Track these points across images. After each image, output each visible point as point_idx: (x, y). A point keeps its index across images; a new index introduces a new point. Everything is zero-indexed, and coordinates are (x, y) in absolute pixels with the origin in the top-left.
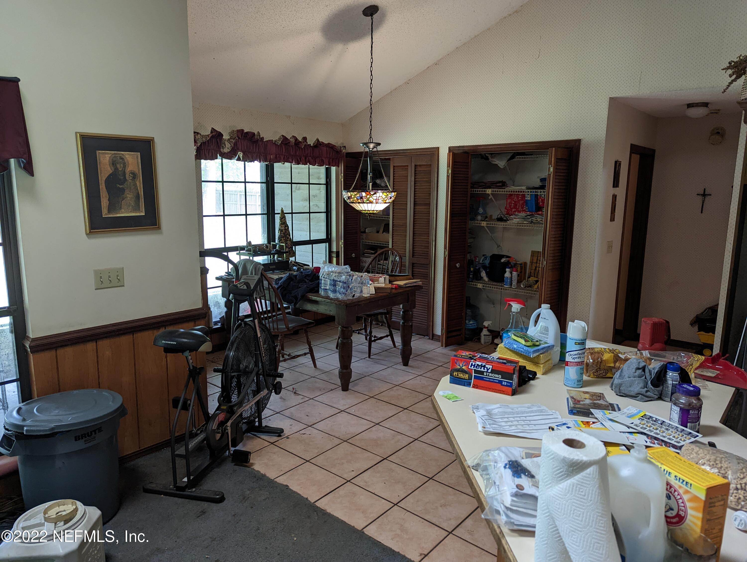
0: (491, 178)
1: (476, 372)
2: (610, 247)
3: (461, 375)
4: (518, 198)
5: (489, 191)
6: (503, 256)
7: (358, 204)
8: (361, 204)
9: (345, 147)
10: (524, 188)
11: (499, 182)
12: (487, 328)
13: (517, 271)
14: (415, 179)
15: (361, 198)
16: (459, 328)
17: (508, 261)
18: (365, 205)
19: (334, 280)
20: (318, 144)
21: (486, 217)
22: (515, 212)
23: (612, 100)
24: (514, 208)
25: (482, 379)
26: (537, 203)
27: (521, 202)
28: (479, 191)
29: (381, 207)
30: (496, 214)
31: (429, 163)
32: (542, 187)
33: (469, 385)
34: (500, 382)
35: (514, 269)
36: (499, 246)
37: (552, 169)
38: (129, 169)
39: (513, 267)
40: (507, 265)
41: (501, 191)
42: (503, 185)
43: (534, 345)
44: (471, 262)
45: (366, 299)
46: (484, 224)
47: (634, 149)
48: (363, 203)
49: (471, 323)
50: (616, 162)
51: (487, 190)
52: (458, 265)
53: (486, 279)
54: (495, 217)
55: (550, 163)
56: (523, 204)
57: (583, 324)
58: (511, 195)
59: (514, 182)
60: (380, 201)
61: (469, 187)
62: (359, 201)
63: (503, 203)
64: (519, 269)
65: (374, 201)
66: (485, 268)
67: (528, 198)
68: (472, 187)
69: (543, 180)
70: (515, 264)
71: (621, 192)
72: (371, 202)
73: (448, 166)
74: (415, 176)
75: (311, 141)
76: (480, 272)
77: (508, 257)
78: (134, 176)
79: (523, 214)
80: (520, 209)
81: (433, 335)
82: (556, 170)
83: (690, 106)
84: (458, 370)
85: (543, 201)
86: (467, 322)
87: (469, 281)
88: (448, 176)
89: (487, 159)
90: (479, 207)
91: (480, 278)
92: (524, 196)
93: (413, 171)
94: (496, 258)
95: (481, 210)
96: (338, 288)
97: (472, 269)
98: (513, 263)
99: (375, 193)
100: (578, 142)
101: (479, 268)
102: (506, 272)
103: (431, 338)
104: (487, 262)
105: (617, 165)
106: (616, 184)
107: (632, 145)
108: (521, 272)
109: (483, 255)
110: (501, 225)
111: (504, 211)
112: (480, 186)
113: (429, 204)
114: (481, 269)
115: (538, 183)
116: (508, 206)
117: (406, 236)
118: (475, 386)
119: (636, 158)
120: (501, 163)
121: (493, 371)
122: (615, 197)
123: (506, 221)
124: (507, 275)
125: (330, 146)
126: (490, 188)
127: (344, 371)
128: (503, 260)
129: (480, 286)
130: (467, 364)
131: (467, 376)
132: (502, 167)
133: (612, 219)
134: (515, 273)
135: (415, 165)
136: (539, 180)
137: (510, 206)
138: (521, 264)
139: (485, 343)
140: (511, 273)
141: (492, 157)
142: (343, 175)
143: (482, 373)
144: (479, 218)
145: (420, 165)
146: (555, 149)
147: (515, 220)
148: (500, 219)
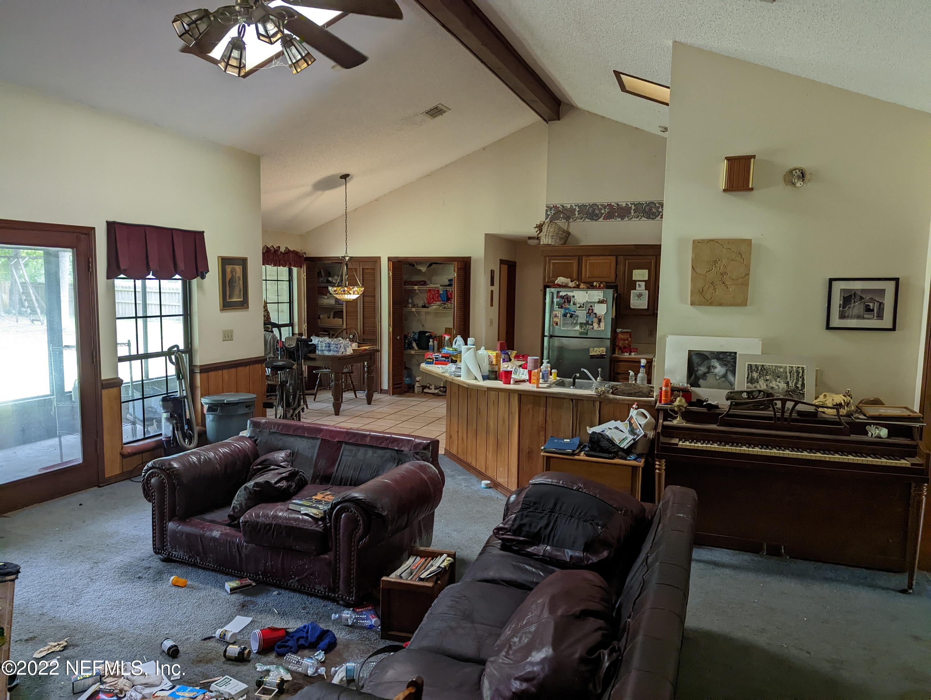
0: (416, 278)
1: (435, 358)
2: (491, 322)
3: (429, 360)
4: (435, 292)
5: (416, 287)
6: (427, 332)
7: (341, 295)
8: (343, 295)
9: (305, 253)
10: (439, 285)
11: (422, 281)
12: (419, 382)
13: (437, 341)
14: (363, 278)
15: (344, 291)
16: (401, 382)
17: (431, 335)
18: (346, 295)
19: (328, 343)
20: (288, 252)
21: (414, 305)
22: (433, 301)
23: (487, 235)
24: (433, 299)
25: (438, 360)
26: (447, 296)
27: (437, 295)
28: (409, 287)
29: (353, 297)
30: (421, 304)
31: (373, 267)
32: (450, 285)
33: (433, 363)
34: (445, 361)
35: (435, 339)
36: (423, 326)
37: (456, 275)
38: (237, 275)
39: (434, 338)
40: (430, 337)
41: (424, 288)
42: (424, 283)
43: (456, 350)
44: (406, 337)
45: (349, 355)
46: (414, 309)
47: (502, 262)
48: (345, 294)
49: (407, 379)
50: (491, 271)
51: (415, 287)
52: (398, 338)
53: (416, 348)
54: (420, 305)
55: (454, 271)
56: (438, 296)
57: (473, 339)
58: (430, 290)
59: (431, 281)
60: (356, 293)
61: (403, 284)
62: (343, 293)
63: (425, 295)
64: (438, 339)
65: (352, 293)
66: (415, 340)
67: (441, 292)
68: (405, 285)
69: (450, 280)
70: (435, 337)
71: (496, 288)
72: (350, 294)
73: (389, 270)
74: (363, 276)
75: (282, 250)
76: (412, 344)
77: (430, 332)
78: (239, 278)
79: (439, 303)
80: (436, 300)
81: (381, 390)
82: (458, 275)
83: (530, 238)
84: (428, 359)
85: (451, 294)
86: (405, 379)
87: (405, 350)
88: (389, 277)
89: (413, 266)
90: (409, 298)
91: (412, 348)
92: (438, 291)
93: (361, 272)
94: (422, 333)
95: (410, 301)
96: (332, 348)
97: (407, 341)
98: (434, 336)
99: (353, 288)
100: (470, 258)
101: (411, 341)
102: (430, 341)
103: (380, 392)
104: (416, 337)
105: (492, 272)
106: (492, 284)
107: (500, 260)
108: (439, 340)
109: (413, 332)
110: (425, 310)
111: (426, 301)
112: (410, 284)
113: (374, 296)
114: (413, 342)
115: (447, 283)
116: (428, 298)
117: (357, 319)
118: (435, 364)
119: (505, 267)
120: (423, 269)
121: (442, 357)
122: (492, 292)
123: (428, 307)
124: (431, 343)
125: (295, 253)
126: (416, 285)
127: (337, 402)
128: (427, 334)
129: (413, 352)
130: (432, 355)
131: (432, 360)
132: (424, 272)
133: (492, 305)
134: (436, 342)
135: (363, 269)
136: (447, 280)
137: (430, 298)
138: (439, 337)
139: (418, 392)
140: (433, 342)
141: (417, 265)
142: (305, 274)
143: (438, 358)
144: (410, 305)
145: (367, 269)
146: (457, 263)
147: (434, 307)
148: (424, 307)
